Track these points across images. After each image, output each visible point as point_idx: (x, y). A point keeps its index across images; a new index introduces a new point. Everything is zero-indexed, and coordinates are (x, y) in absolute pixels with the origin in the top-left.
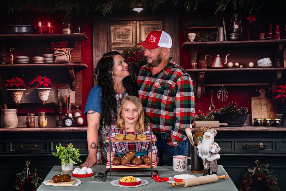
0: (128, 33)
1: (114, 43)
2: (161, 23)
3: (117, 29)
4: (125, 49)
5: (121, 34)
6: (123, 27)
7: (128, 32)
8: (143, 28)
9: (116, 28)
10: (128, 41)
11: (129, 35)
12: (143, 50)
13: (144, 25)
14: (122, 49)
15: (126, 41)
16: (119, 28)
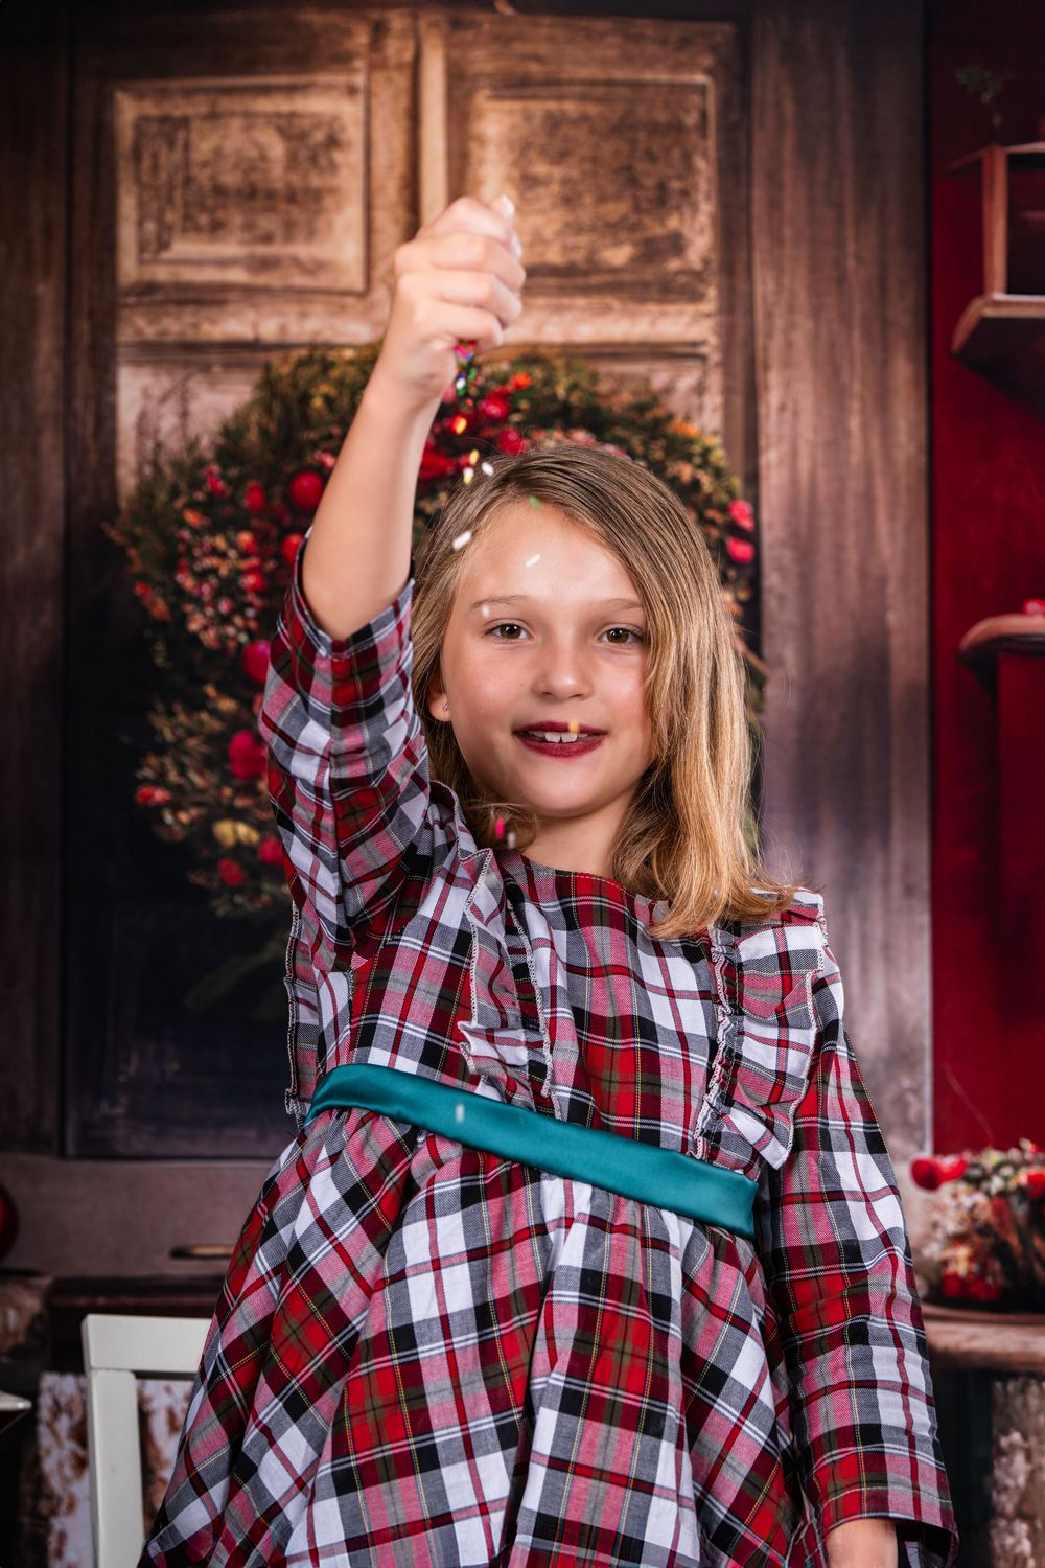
0: (320, 170)
1: (148, 289)
2: (707, 61)
3: (185, 122)
4: (275, 358)
5: (230, 179)
6: (265, 105)
7: (313, 159)
8: (496, 122)
9: (178, 108)
10: (319, 267)
11: (328, 201)
12: (492, 377)
13: (514, 86)
14: (246, 356)
15: (296, 262)
16: (213, 116)
